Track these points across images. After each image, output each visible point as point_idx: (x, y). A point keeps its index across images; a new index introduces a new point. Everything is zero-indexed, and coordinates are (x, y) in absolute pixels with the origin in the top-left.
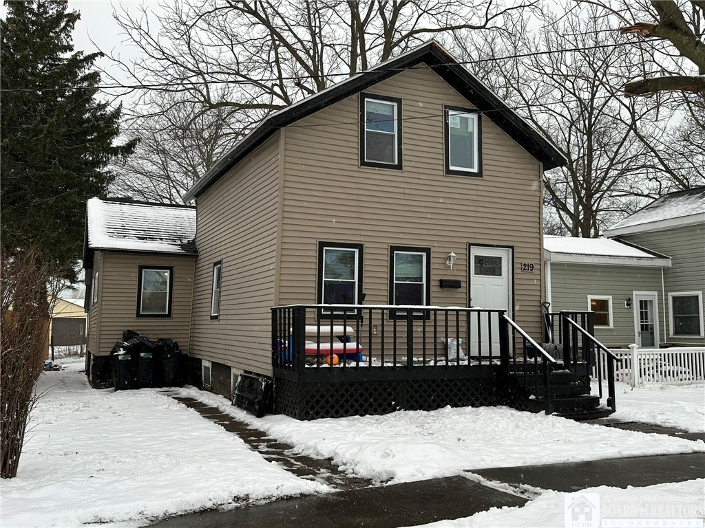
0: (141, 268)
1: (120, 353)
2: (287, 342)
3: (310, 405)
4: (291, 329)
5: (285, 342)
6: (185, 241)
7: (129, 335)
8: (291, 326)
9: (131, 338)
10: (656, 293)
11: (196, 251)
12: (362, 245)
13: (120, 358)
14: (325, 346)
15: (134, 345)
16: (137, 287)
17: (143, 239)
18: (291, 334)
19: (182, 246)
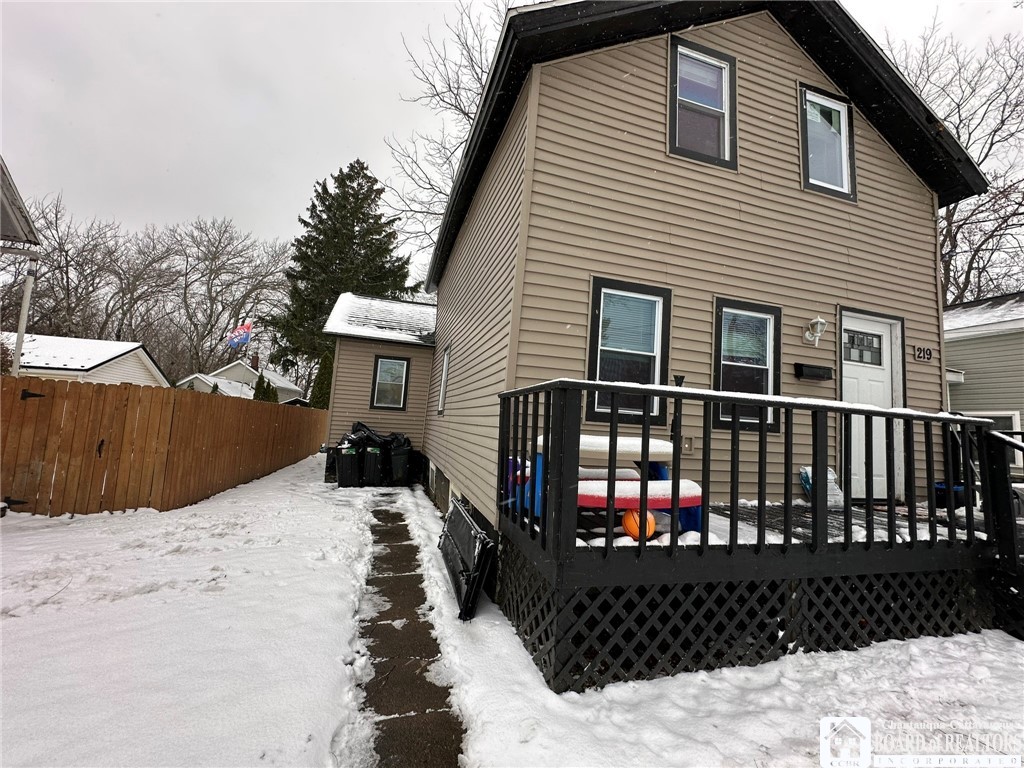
0: (377, 357)
1: (344, 446)
2: (528, 463)
3: (585, 646)
4: (540, 440)
5: (524, 462)
6: (425, 333)
7: (358, 427)
8: (541, 431)
9: (359, 430)
11: (434, 343)
12: (670, 290)
13: (344, 451)
14: (627, 489)
15: (360, 439)
16: (372, 377)
17: (382, 328)
18: (540, 450)
19: (420, 337)
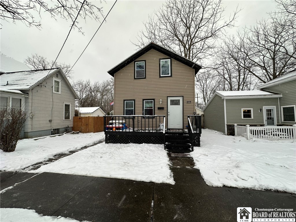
10: (275, 107)
12: (135, 100)
